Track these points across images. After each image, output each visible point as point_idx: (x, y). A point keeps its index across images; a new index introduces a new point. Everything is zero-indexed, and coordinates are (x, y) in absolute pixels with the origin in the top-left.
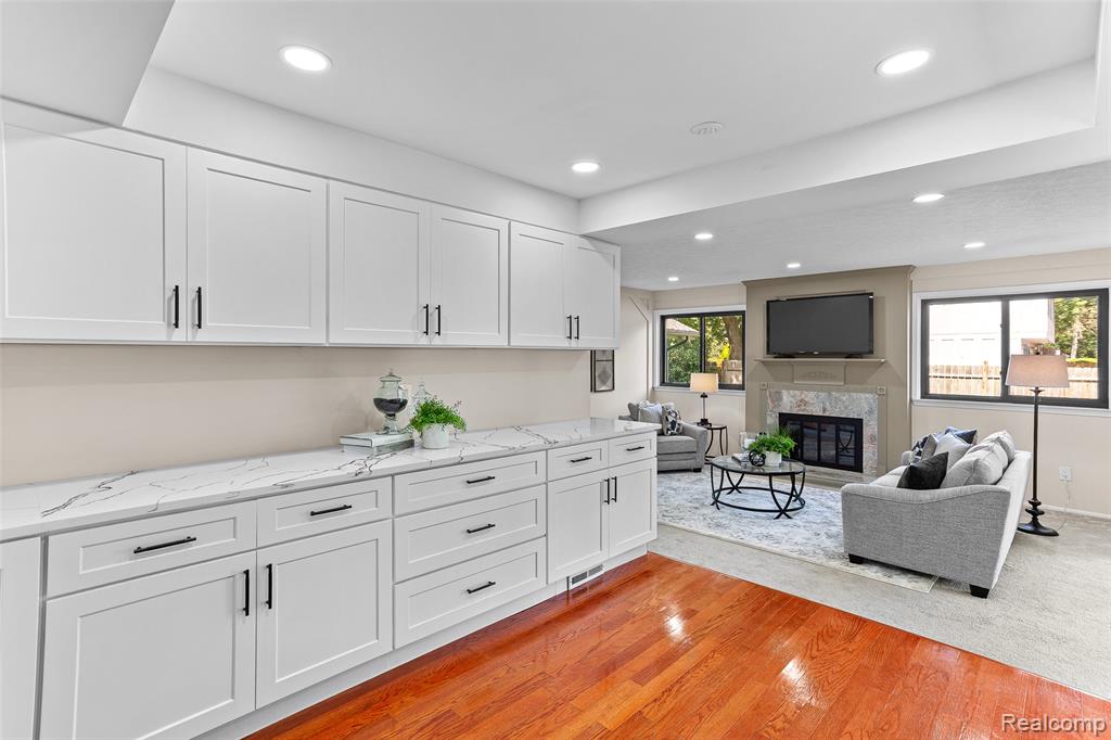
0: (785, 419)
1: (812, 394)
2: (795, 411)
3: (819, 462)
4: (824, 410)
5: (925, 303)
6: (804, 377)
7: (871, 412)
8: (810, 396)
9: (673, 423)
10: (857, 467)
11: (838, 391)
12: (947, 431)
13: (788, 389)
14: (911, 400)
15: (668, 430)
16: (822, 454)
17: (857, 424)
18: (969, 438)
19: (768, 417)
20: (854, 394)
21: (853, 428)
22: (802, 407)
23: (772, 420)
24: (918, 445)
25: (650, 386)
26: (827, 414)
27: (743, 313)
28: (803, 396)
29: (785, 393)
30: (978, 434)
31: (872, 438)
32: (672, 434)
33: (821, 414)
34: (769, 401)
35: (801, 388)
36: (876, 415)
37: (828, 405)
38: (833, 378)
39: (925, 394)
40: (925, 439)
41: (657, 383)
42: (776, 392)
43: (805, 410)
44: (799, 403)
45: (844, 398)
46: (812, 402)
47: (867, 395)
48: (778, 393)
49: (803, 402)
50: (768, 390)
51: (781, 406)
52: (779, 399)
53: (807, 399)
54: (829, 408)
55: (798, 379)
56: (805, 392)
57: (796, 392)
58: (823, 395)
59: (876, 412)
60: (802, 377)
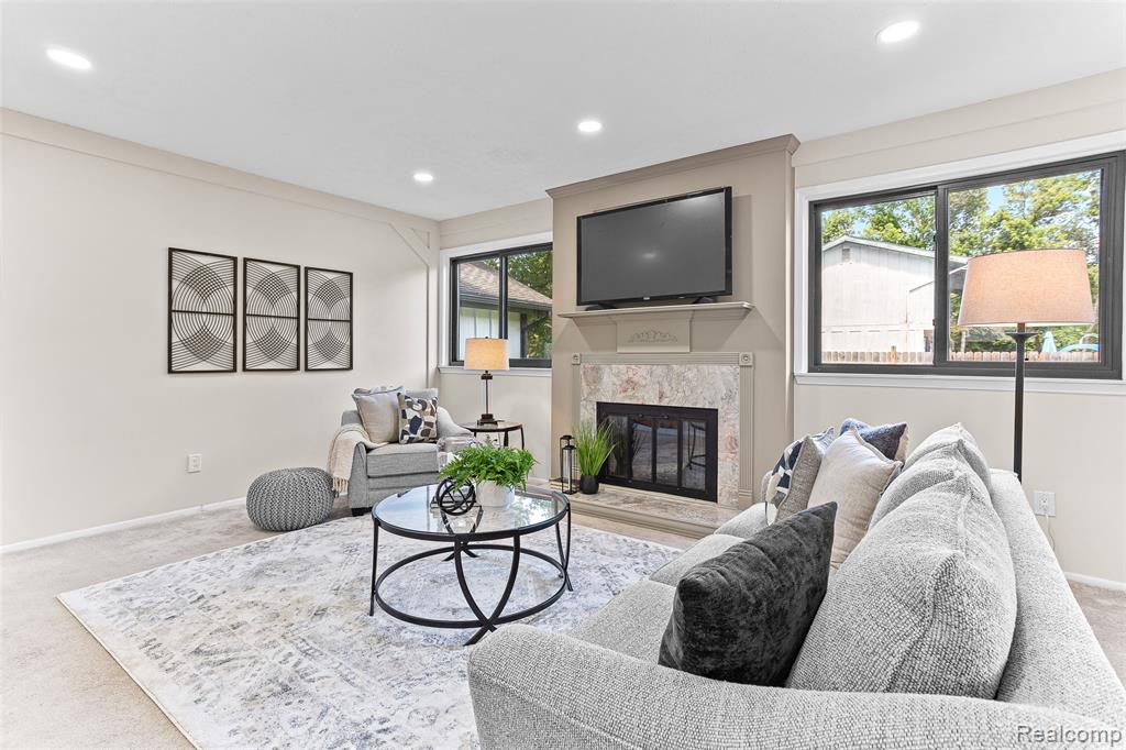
0: (604, 410)
1: (643, 370)
2: (619, 399)
3: (654, 484)
4: (661, 397)
5: (816, 207)
6: (631, 342)
7: (729, 397)
8: (641, 373)
9: (416, 422)
10: (709, 493)
11: (681, 363)
12: (845, 428)
13: (609, 362)
14: (793, 376)
15: (404, 433)
16: (658, 470)
17: (708, 418)
18: (889, 443)
19: (582, 410)
20: (705, 368)
21: (703, 425)
22: (630, 393)
23: (589, 414)
24: (782, 463)
25: (433, 366)
26: (665, 403)
27: (549, 246)
28: (631, 374)
29: (606, 370)
30: (908, 433)
31: (733, 441)
32: (411, 441)
33: (656, 403)
34: (584, 384)
35: (630, 361)
36: (737, 403)
37: (666, 389)
38: (674, 341)
39: (815, 364)
40: (797, 449)
41: (445, 361)
42: (593, 369)
43: (633, 397)
44: (625, 385)
45: (690, 375)
46: (644, 383)
47: (725, 368)
48: (597, 369)
49: (631, 383)
50: (582, 366)
51: (598, 390)
52: (597, 380)
53: (635, 379)
54: (668, 393)
55: (623, 346)
56: (633, 367)
57: (621, 367)
58: (659, 370)
59: (738, 397)
60: (629, 342)
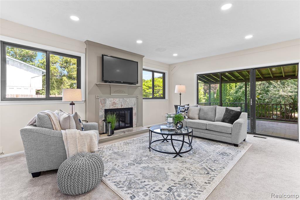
0: (107, 112)
2: (111, 108)
8: (117, 100)
10: (131, 126)
11: (126, 98)
13: (108, 98)
17: (131, 109)
19: (100, 112)
20: (130, 98)
21: (130, 111)
23: (102, 113)
26: (122, 107)
28: (114, 101)
29: (107, 100)
31: (135, 114)
33: (121, 108)
34: (100, 104)
35: (114, 97)
36: (136, 106)
42: (103, 100)
43: (115, 107)
44: (113, 104)
45: (128, 100)
46: (118, 103)
47: (134, 99)
48: (105, 100)
49: (114, 103)
50: (99, 99)
51: (105, 106)
52: (105, 103)
53: (115, 102)
54: (123, 105)
55: (112, 93)
56: (115, 99)
57: (111, 99)
58: (121, 99)
59: (136, 104)
60: (114, 92)
